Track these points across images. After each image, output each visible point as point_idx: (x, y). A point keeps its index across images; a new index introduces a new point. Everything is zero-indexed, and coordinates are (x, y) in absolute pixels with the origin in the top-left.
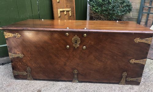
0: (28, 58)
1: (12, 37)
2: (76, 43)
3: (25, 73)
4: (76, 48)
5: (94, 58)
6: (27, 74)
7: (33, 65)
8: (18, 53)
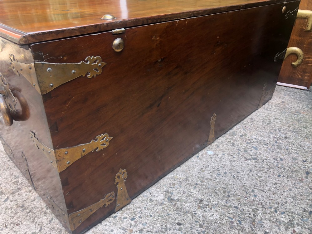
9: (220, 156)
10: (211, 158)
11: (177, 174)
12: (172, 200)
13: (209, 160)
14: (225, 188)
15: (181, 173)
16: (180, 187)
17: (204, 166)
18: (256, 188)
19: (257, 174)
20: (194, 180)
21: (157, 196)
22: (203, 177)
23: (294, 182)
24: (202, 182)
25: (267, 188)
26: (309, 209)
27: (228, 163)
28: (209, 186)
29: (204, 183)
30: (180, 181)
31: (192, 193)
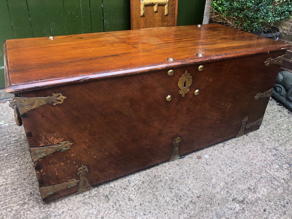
0: (84, 146)
1: (43, 105)
2: (185, 86)
3: (73, 182)
4: (183, 95)
5: (209, 107)
6: (78, 183)
7: (95, 157)
8: (56, 141)
9: (212, 154)
10: (212, 159)
11: (219, 185)
12: (242, 202)
13: (214, 162)
14: (244, 172)
15: (219, 182)
16: (233, 190)
17: (218, 167)
18: (249, 160)
19: (239, 152)
20: (229, 180)
21: (235, 207)
22: (229, 175)
23: (252, 144)
24: (233, 177)
25: (252, 156)
26: (273, 153)
27: (222, 156)
28: (239, 177)
29: (235, 178)
30: (227, 187)
31: (241, 188)
